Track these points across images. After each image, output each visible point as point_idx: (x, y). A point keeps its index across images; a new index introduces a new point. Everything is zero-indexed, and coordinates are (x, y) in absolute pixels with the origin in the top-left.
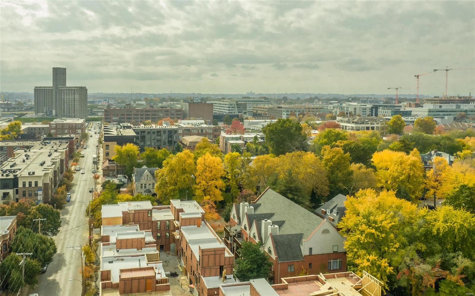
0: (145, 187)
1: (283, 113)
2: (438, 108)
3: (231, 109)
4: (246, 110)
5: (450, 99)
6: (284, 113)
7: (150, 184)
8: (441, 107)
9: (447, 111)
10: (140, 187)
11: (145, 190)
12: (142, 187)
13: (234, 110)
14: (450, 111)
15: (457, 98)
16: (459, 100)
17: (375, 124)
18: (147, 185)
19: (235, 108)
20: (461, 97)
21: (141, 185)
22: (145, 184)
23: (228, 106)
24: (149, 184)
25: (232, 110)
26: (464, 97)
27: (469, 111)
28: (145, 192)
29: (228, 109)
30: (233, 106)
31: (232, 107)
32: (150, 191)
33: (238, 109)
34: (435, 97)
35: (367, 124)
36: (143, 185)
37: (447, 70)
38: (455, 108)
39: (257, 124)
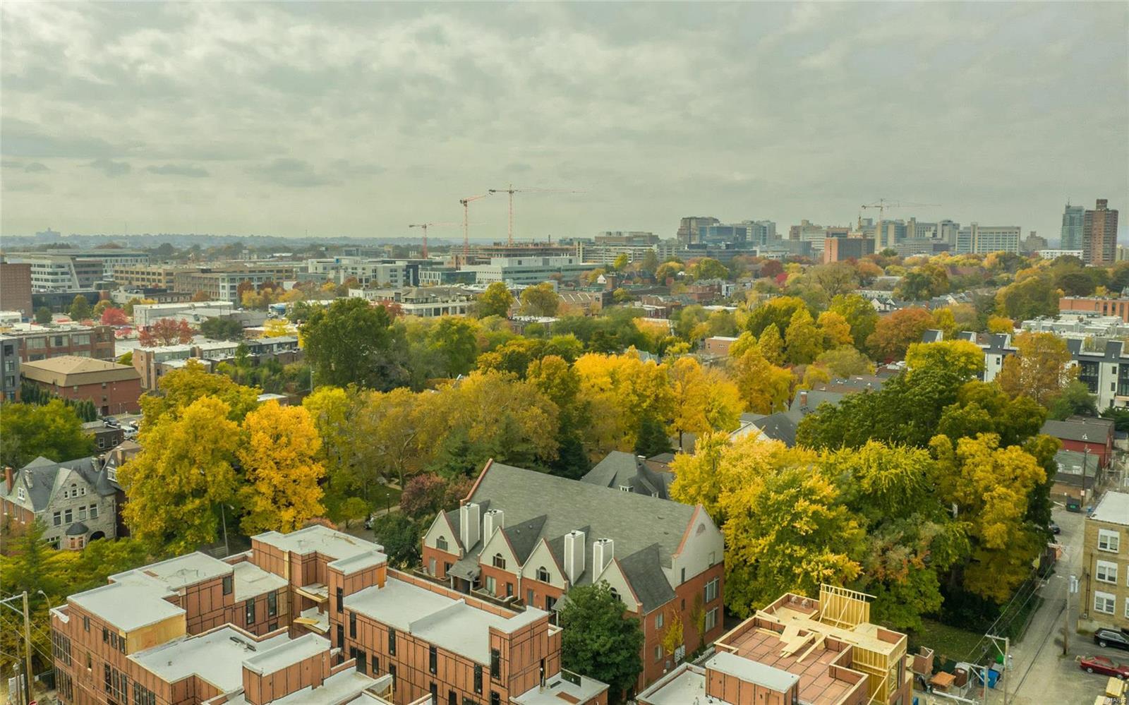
0: (69, 518)
1: (221, 284)
2: (516, 265)
3: (60, 277)
4: (101, 279)
5: (521, 247)
6: (225, 284)
7: (84, 508)
8: (520, 263)
9: (532, 271)
10: (53, 521)
11: (68, 527)
12: (57, 521)
13: (70, 280)
14: (536, 271)
15: (531, 246)
16: (536, 250)
17: (450, 301)
18: (75, 513)
19: (72, 275)
20: (537, 244)
21: (55, 514)
22: (67, 512)
23: (50, 270)
24: (81, 509)
25: (63, 280)
26: (541, 243)
27: (563, 270)
28: (68, 533)
29: (50, 277)
30: (66, 270)
31: (62, 273)
32: (85, 529)
33: (81, 276)
34: (495, 244)
35: (434, 302)
36: (63, 516)
37: (511, 192)
38: (541, 264)
39: (175, 314)
